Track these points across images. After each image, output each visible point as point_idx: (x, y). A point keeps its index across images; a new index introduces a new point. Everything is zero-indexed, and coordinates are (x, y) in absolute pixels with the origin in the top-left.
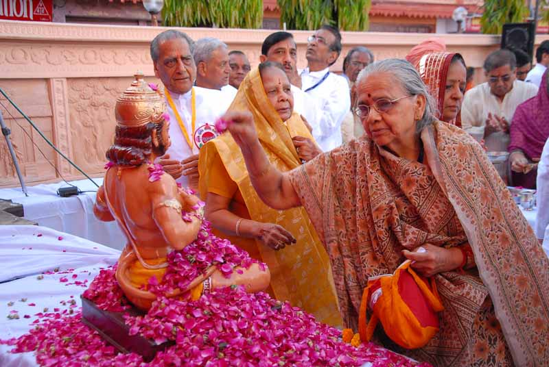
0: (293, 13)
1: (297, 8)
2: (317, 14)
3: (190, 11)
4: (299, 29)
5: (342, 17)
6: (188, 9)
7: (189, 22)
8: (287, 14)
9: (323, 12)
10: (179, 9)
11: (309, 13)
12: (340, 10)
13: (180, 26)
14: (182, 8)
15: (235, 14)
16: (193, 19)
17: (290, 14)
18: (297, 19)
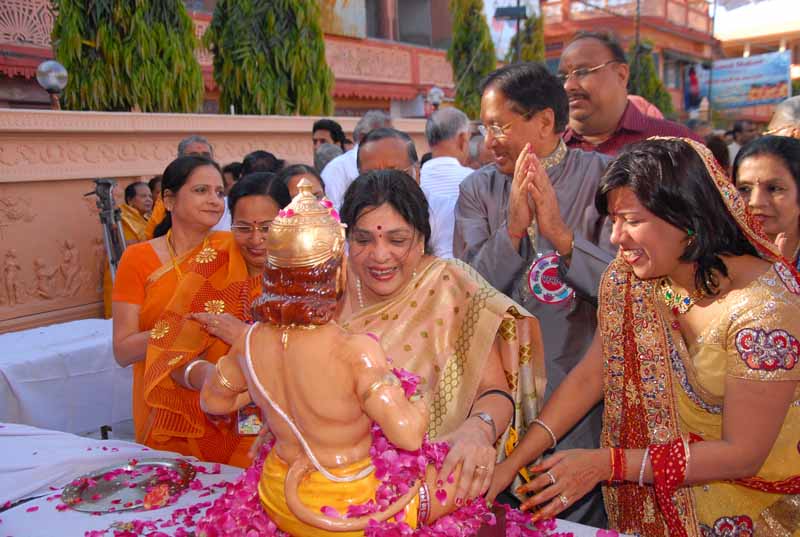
0: (238, 93)
1: (243, 87)
2: (270, 92)
3: (103, 90)
4: (246, 114)
5: (302, 97)
6: (99, 85)
7: (101, 103)
8: (229, 94)
9: (277, 92)
10: (85, 86)
11: (260, 92)
12: (299, 88)
13: (87, 109)
14: (90, 86)
15: (168, 92)
16: (107, 100)
17: (234, 93)
18: (243, 100)
